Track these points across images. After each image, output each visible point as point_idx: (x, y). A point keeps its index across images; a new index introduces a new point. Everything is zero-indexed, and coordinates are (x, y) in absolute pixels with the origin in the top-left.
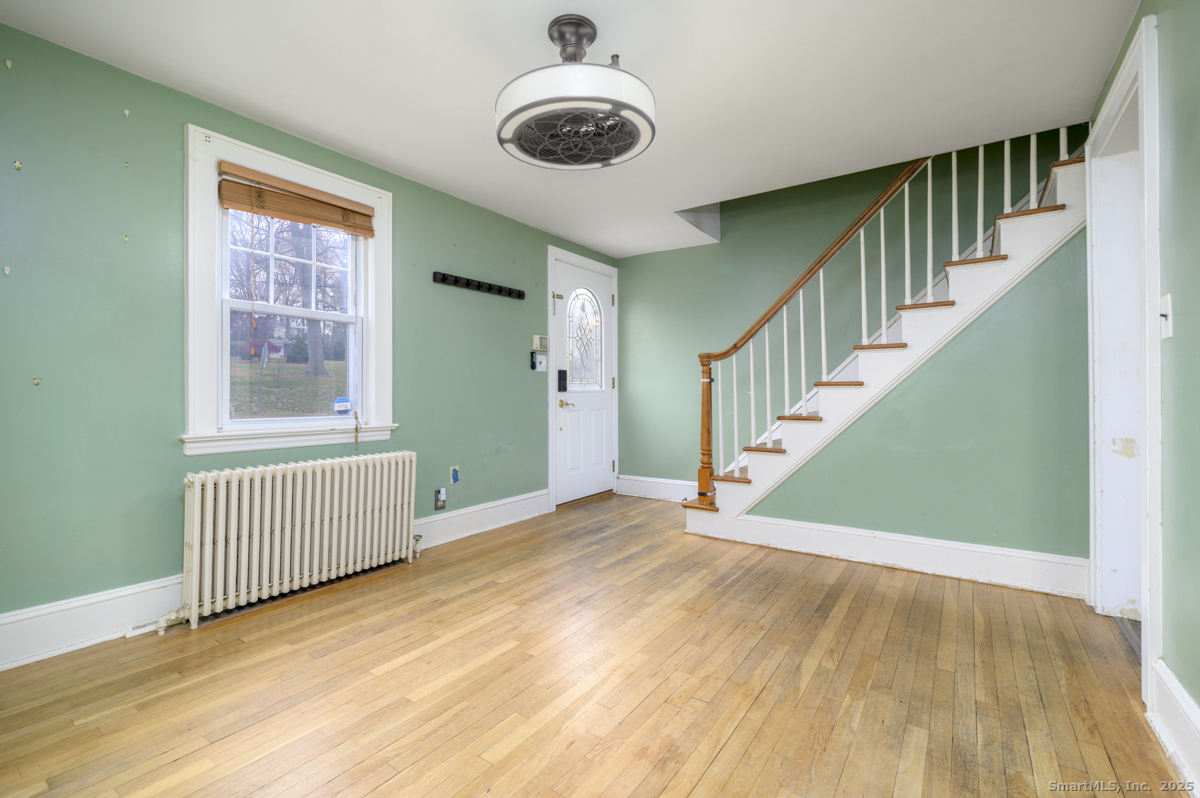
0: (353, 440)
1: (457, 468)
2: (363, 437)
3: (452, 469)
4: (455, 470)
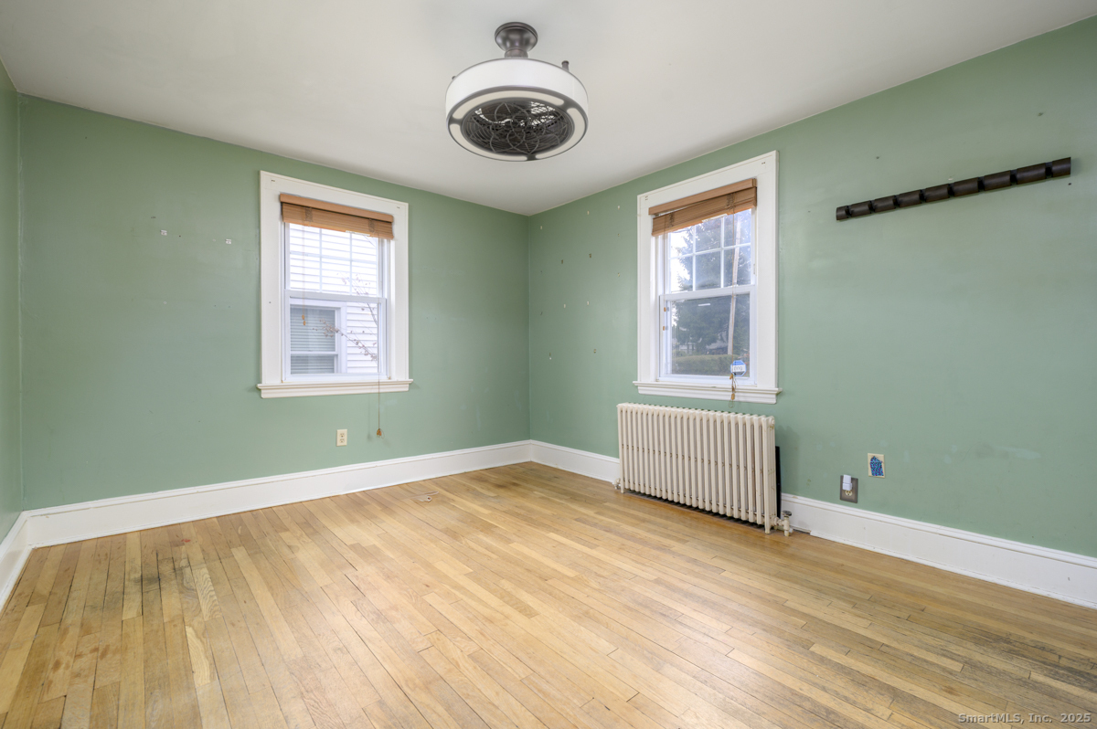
0: (729, 398)
1: (880, 457)
2: (740, 397)
3: (870, 456)
4: (874, 458)
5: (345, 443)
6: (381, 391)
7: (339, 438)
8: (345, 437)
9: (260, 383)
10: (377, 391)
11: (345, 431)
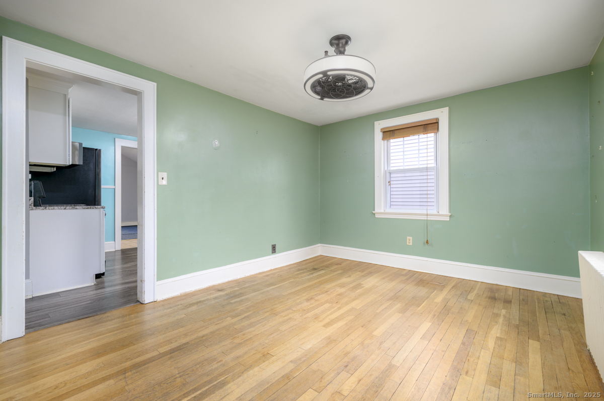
5: (411, 244)
6: (428, 219)
7: (408, 241)
8: (411, 241)
9: (374, 211)
10: (426, 219)
11: (411, 238)
